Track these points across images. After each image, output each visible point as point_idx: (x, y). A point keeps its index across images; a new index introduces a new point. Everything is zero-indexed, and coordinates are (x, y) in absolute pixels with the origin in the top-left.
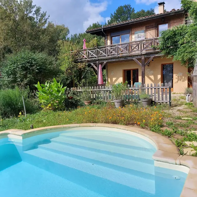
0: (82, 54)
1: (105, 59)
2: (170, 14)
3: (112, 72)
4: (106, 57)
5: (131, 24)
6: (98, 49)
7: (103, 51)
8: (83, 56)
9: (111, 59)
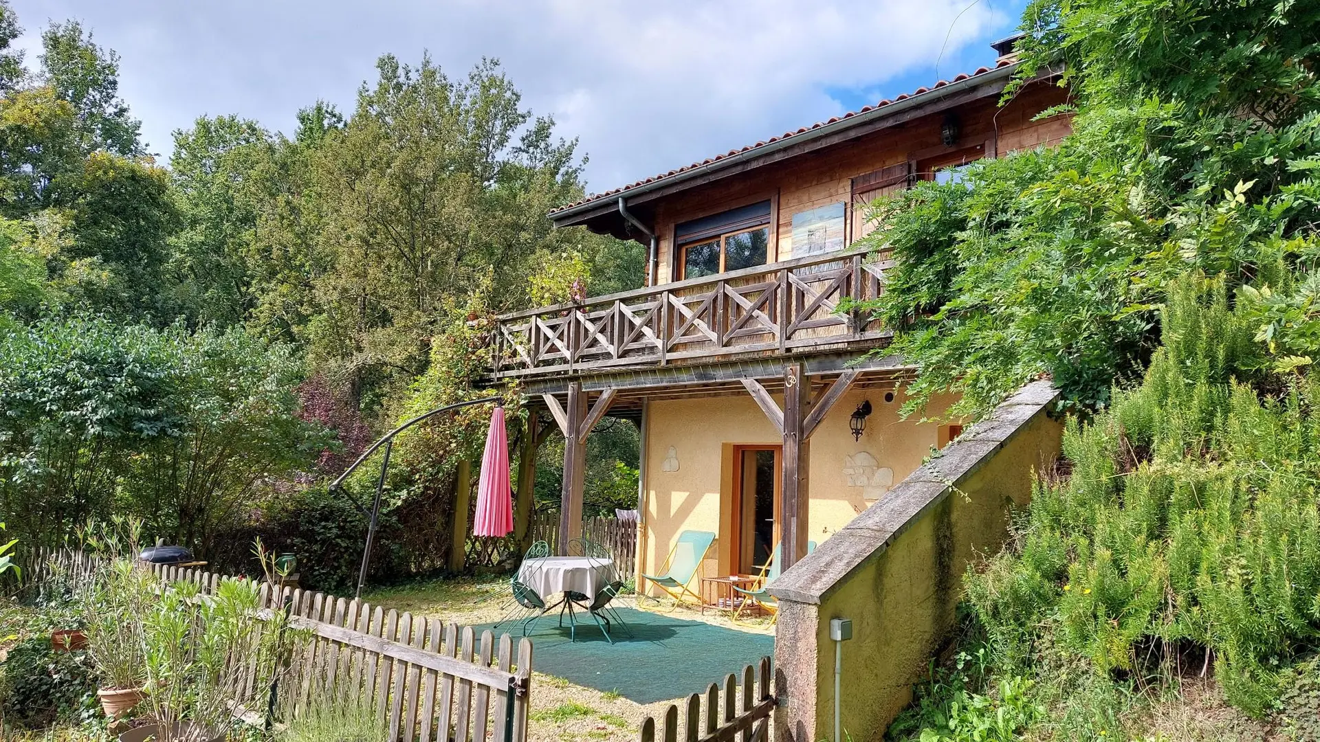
0: (510, 337)
1: (607, 375)
2: (974, 89)
3: (672, 453)
4: (610, 362)
5: (760, 163)
6: (579, 315)
7: (600, 324)
8: (515, 353)
9: (637, 373)
